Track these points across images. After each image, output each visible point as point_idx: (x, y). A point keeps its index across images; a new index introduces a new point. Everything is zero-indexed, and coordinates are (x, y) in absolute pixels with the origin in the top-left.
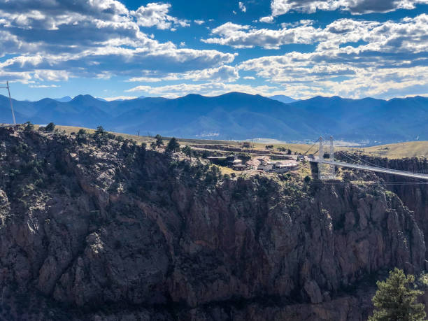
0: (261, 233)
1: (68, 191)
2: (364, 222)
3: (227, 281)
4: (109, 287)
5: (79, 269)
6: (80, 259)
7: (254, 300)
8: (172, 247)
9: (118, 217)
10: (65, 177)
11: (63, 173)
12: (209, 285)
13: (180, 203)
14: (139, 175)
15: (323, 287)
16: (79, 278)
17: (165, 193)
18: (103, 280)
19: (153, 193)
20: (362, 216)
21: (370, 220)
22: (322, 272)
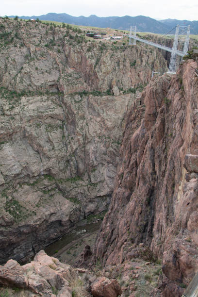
0: (97, 66)
1: (18, 45)
2: (144, 63)
3: (82, 84)
4: (31, 86)
5: (18, 78)
6: (19, 74)
7: (92, 93)
8: (61, 70)
9: (38, 57)
10: (18, 40)
11: (17, 38)
12: (75, 86)
13: (66, 52)
14: (51, 40)
15: (120, 89)
16: (18, 82)
17: (60, 48)
18: (28, 83)
19: (55, 47)
20: (144, 61)
21: (147, 63)
22: (122, 83)
